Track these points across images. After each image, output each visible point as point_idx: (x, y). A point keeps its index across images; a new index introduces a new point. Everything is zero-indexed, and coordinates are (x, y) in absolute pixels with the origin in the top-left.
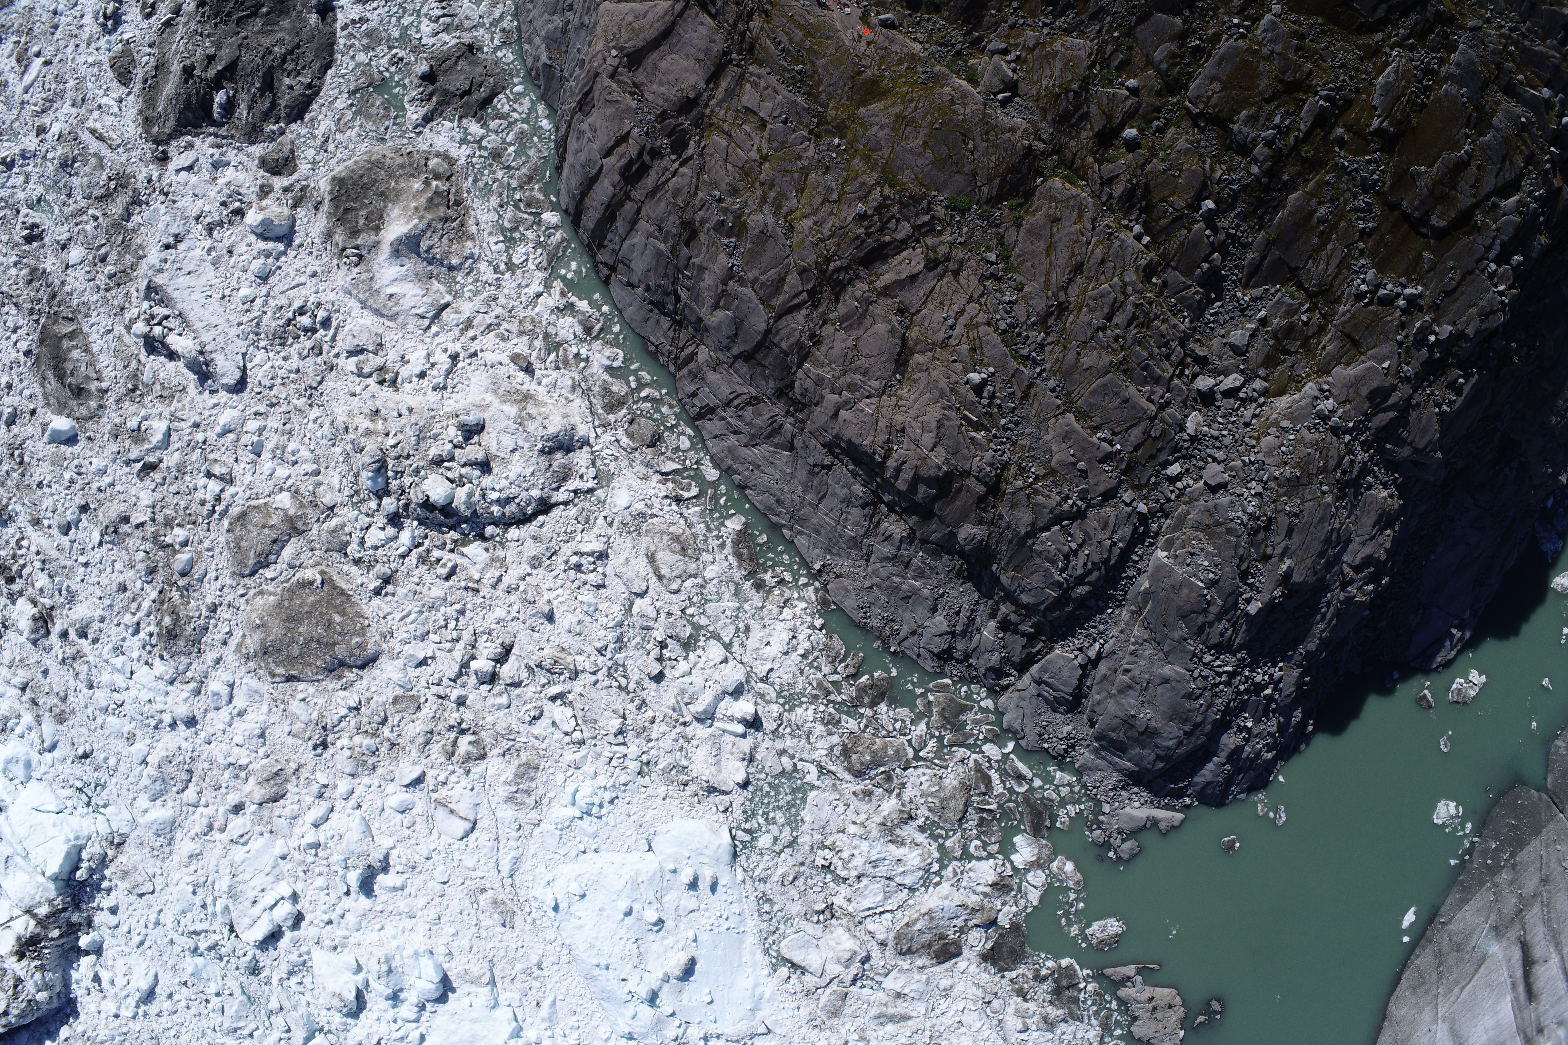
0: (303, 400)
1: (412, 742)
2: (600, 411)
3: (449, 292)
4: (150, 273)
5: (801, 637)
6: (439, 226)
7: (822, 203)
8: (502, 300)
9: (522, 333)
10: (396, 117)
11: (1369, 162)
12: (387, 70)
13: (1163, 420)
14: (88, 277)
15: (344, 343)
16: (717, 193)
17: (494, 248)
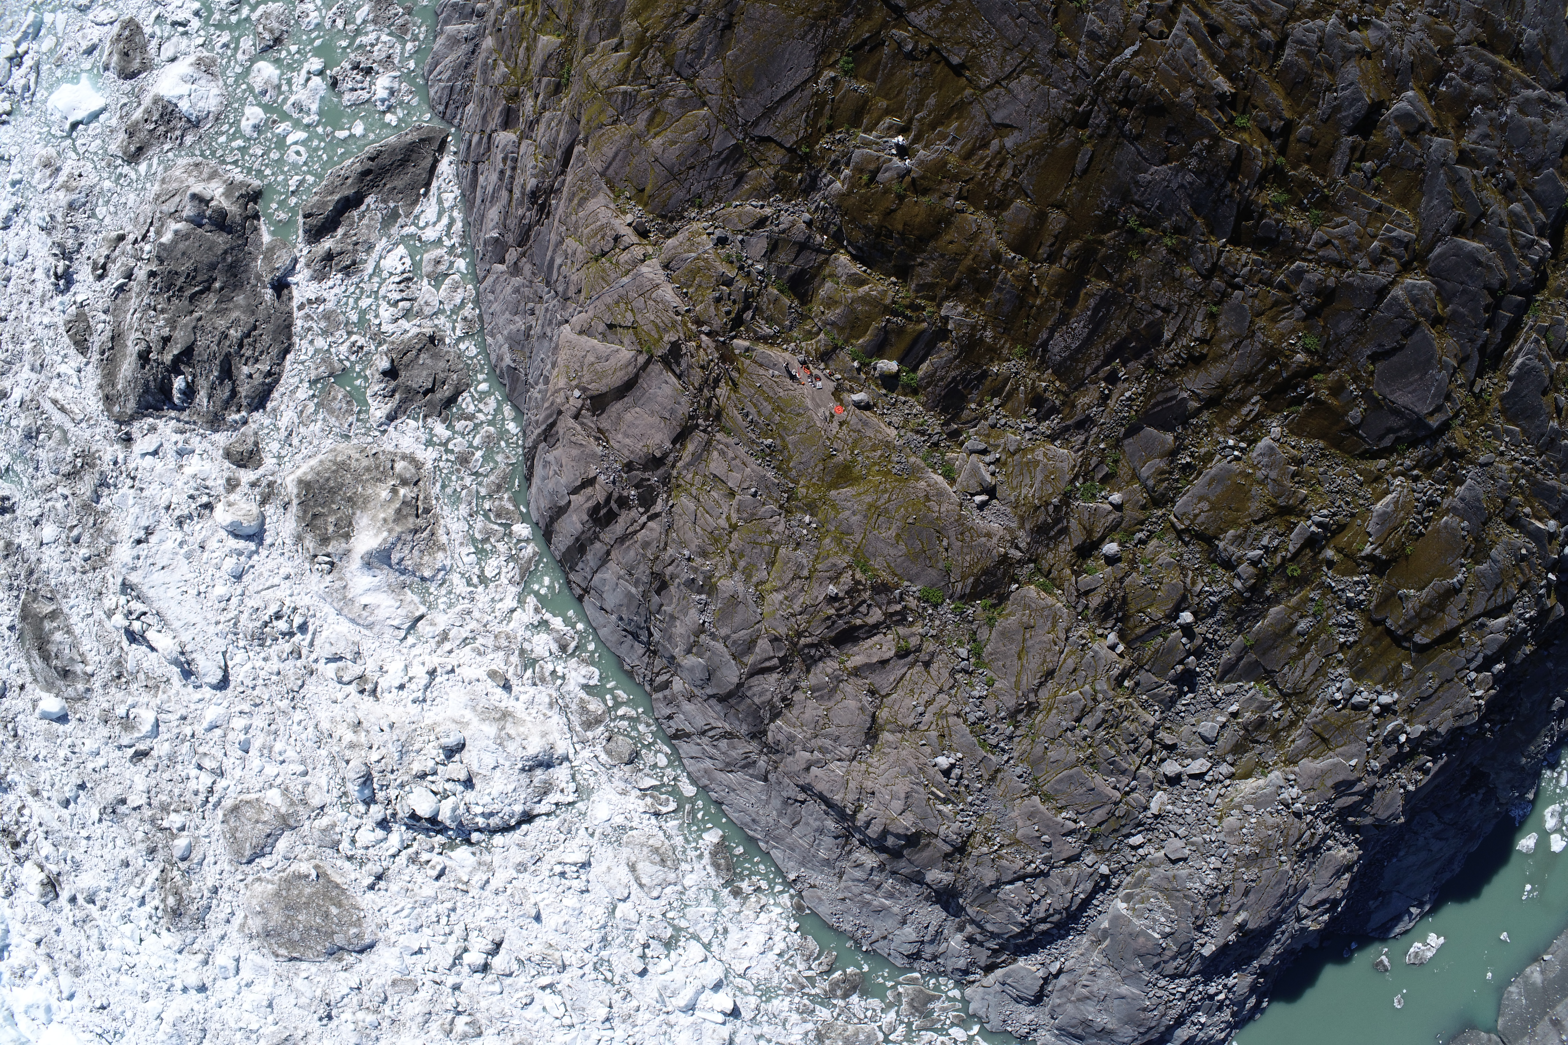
0: (286, 702)
1: (412, 1020)
2: (578, 729)
3: (424, 603)
4: (124, 571)
5: (777, 938)
6: (409, 538)
7: (793, 579)
8: (476, 614)
9: (498, 648)
10: (359, 412)
11: (1357, 583)
12: (347, 359)
13: (1127, 803)
14: (64, 557)
15: (323, 650)
16: (686, 552)
17: (466, 560)
